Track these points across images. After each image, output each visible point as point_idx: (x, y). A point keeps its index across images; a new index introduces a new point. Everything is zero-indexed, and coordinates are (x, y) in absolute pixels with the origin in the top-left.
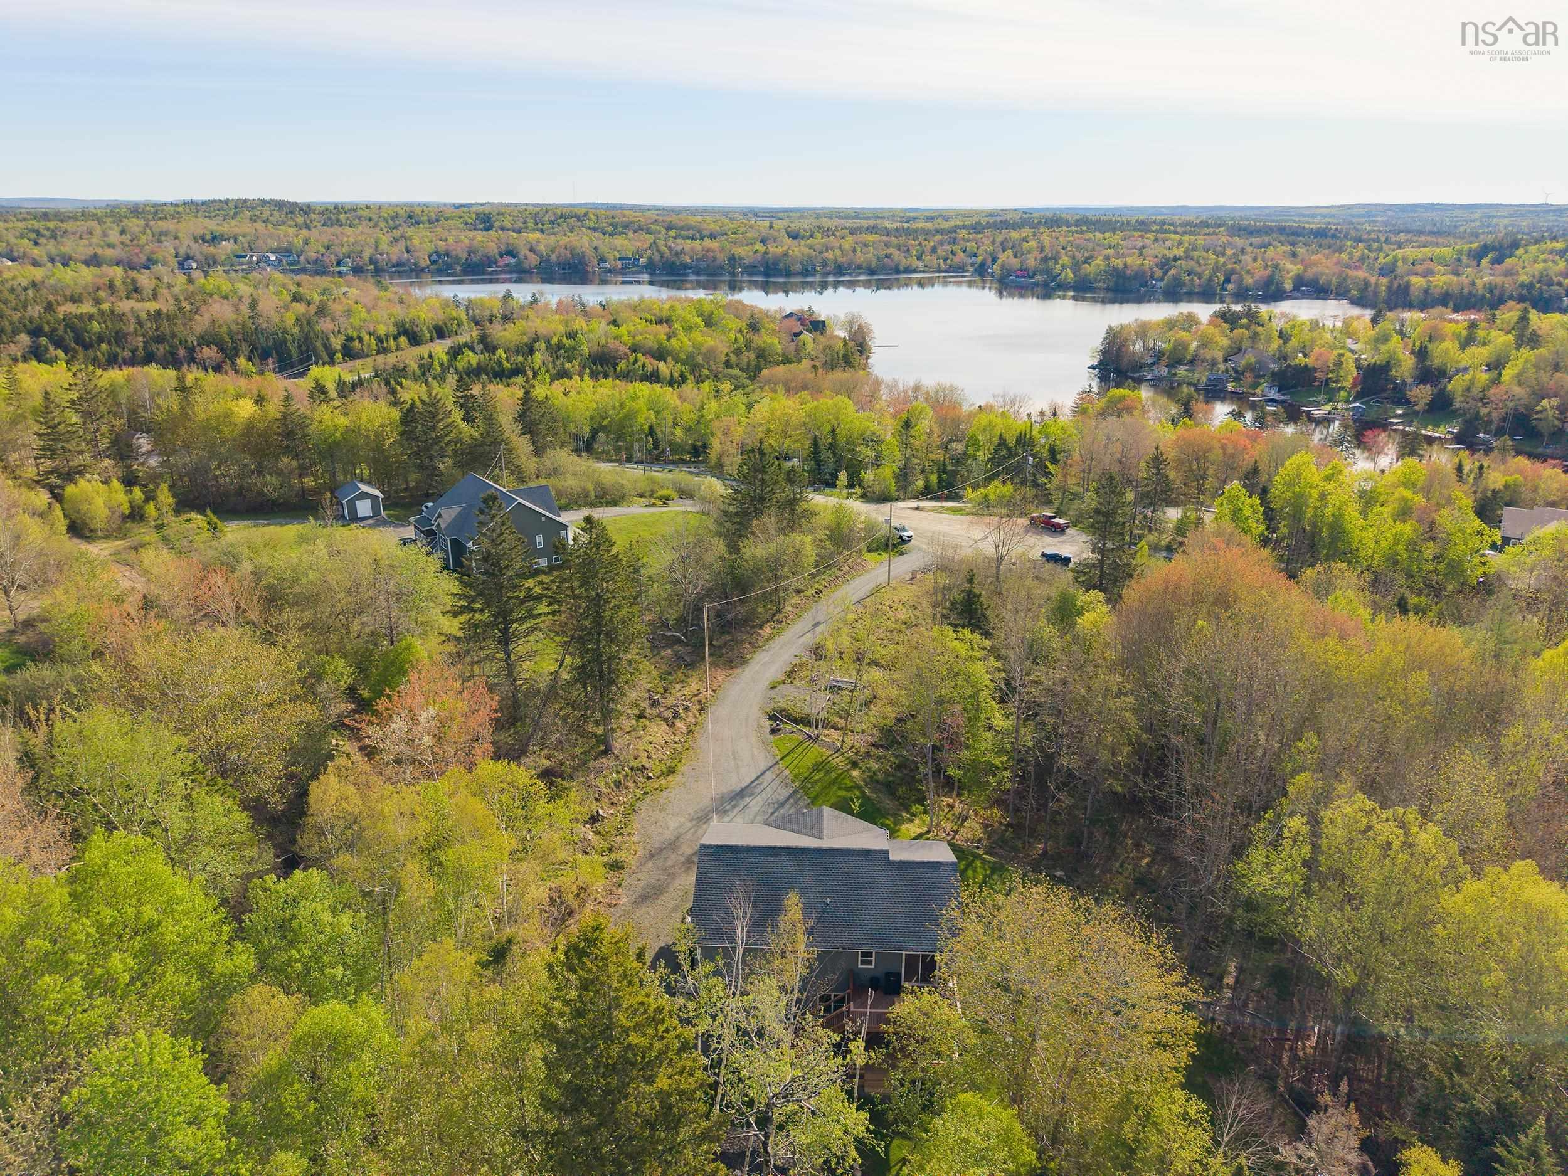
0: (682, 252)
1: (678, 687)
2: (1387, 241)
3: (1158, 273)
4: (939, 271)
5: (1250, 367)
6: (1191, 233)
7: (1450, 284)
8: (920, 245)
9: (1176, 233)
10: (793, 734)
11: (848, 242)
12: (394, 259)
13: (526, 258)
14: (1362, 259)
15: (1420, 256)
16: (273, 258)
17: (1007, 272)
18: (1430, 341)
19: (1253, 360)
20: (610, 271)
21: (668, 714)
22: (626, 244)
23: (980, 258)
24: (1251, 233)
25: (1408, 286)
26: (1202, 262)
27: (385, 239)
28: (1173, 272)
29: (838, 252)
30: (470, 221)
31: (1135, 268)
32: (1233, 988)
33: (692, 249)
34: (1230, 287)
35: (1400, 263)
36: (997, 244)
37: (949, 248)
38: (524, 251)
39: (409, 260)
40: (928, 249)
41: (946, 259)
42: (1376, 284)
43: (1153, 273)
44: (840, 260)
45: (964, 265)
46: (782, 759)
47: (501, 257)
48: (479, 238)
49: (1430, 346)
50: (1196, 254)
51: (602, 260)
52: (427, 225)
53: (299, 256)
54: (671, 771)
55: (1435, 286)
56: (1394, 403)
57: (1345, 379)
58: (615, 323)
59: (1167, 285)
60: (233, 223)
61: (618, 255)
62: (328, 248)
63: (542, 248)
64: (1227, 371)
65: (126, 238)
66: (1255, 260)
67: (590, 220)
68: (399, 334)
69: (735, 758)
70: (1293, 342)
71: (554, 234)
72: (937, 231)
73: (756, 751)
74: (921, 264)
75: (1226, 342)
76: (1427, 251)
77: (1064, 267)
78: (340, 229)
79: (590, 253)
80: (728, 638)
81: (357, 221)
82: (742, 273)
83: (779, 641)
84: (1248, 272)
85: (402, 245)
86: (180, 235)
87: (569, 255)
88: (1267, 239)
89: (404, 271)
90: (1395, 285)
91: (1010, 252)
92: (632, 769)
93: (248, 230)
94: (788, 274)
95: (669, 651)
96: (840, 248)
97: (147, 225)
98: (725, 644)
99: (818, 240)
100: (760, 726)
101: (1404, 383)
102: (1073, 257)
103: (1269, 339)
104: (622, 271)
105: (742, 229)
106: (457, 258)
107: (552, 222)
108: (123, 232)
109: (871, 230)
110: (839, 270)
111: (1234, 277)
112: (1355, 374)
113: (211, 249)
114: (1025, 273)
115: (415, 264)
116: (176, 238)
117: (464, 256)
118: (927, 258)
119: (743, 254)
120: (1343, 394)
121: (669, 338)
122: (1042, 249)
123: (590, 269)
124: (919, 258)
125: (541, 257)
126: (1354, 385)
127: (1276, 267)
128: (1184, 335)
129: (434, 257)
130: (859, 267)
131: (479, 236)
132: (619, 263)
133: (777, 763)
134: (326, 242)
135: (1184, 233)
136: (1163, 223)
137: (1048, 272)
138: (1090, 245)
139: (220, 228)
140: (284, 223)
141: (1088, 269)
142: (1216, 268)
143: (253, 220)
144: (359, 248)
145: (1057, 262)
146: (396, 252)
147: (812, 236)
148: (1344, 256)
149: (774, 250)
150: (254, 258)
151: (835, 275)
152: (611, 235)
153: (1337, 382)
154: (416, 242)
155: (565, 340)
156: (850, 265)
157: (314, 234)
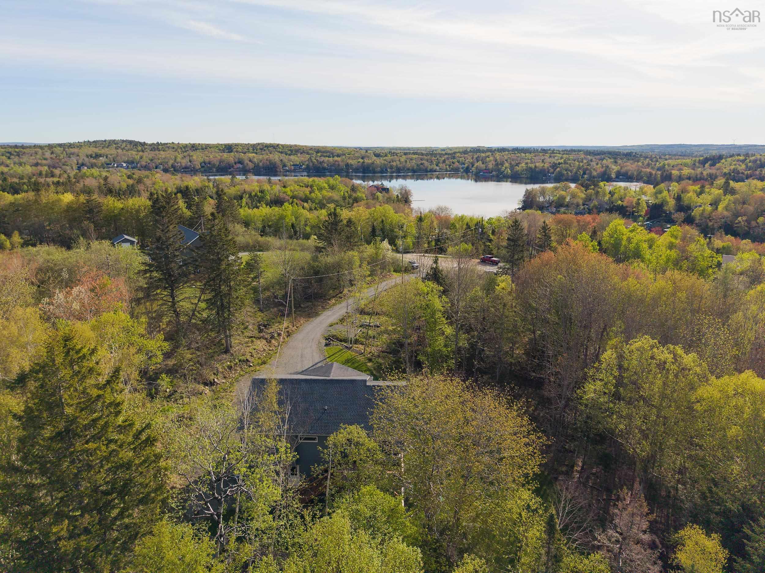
0: (323, 162)
1: (277, 325)
2: (660, 158)
3: (552, 170)
4: (447, 171)
5: (595, 206)
6: (567, 154)
7: (691, 174)
8: (438, 159)
9: (559, 154)
10: (337, 346)
11: (403, 158)
12: (184, 165)
13: (247, 164)
14: (648, 165)
15: (676, 163)
16: (125, 165)
17: (479, 171)
18: (682, 192)
19: (597, 203)
20: (288, 171)
21: (268, 336)
22: (296, 159)
23: (466, 165)
24: (595, 155)
25: (671, 174)
26: (572, 165)
27: (179, 157)
28: (558, 169)
29: (398, 163)
30: (221, 149)
31: (541, 168)
32: (580, 472)
33: (328, 161)
34: (586, 176)
35: (666, 166)
36: (475, 158)
37: (451, 161)
38: (246, 161)
39: (191, 166)
40: (441, 161)
41: (450, 166)
42: (656, 174)
43: (549, 170)
44: (399, 166)
45: (459, 168)
46: (329, 357)
47: (235, 164)
48: (225, 156)
49: (682, 195)
50: (569, 162)
51: (285, 166)
52: (201, 151)
53: (137, 164)
54: (264, 363)
55: (684, 175)
56: (666, 222)
57: (642, 211)
58: (284, 187)
59: (555, 176)
60: (106, 149)
61: (292, 164)
62: (152, 160)
63: (255, 160)
64: (584, 208)
65: (53, 156)
66: (597, 164)
67: (279, 148)
68: (178, 192)
69: (302, 357)
70: (616, 196)
71: (262, 154)
72: (446, 154)
73: (315, 354)
74: (438, 168)
75: (583, 196)
76: (679, 161)
77: (506, 168)
78: (159, 152)
79: (279, 163)
80: (310, 304)
81: (167, 149)
82: (352, 172)
83: (338, 306)
84: (594, 169)
85: (187, 159)
86: (80, 154)
87: (268, 163)
88: (603, 156)
89: (188, 171)
90: (665, 174)
91: (480, 162)
92: (240, 361)
93: (113, 153)
94: (374, 172)
95: (276, 309)
96: (399, 160)
97: (64, 150)
98: (307, 307)
99: (389, 158)
100: (319, 342)
101: (670, 213)
102: (511, 164)
103: (604, 195)
104: (294, 171)
105: (352, 153)
106: (214, 165)
107: (261, 149)
108: (52, 153)
109: (414, 154)
110: (399, 170)
111: (588, 172)
112: (646, 208)
113: (94, 161)
114: (487, 171)
115: (194, 168)
116: (78, 156)
117: (218, 164)
118: (441, 165)
119: (353, 163)
120: (641, 218)
121: (310, 193)
122: (496, 160)
123: (278, 170)
124: (437, 165)
125: (255, 164)
126: (646, 214)
127: (607, 167)
128: (563, 193)
129: (203, 164)
130: (408, 169)
131: (225, 155)
132: (293, 167)
133: (326, 359)
134: (151, 157)
135: (563, 154)
136: (554, 150)
137: (499, 170)
138: (519, 159)
139: (99, 151)
140: (132, 150)
141: (517, 168)
142: (579, 168)
143: (116, 148)
144: (167, 160)
145: (503, 166)
146: (185, 162)
147: (386, 156)
148: (640, 164)
149: (367, 161)
150: (115, 165)
151: (396, 173)
152: (290, 155)
153: (637, 212)
154: (194, 157)
155: (258, 194)
156: (404, 168)
157: (145, 155)
